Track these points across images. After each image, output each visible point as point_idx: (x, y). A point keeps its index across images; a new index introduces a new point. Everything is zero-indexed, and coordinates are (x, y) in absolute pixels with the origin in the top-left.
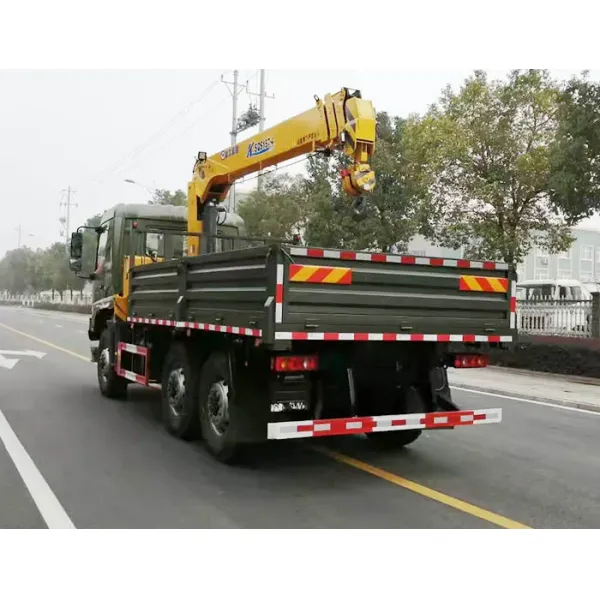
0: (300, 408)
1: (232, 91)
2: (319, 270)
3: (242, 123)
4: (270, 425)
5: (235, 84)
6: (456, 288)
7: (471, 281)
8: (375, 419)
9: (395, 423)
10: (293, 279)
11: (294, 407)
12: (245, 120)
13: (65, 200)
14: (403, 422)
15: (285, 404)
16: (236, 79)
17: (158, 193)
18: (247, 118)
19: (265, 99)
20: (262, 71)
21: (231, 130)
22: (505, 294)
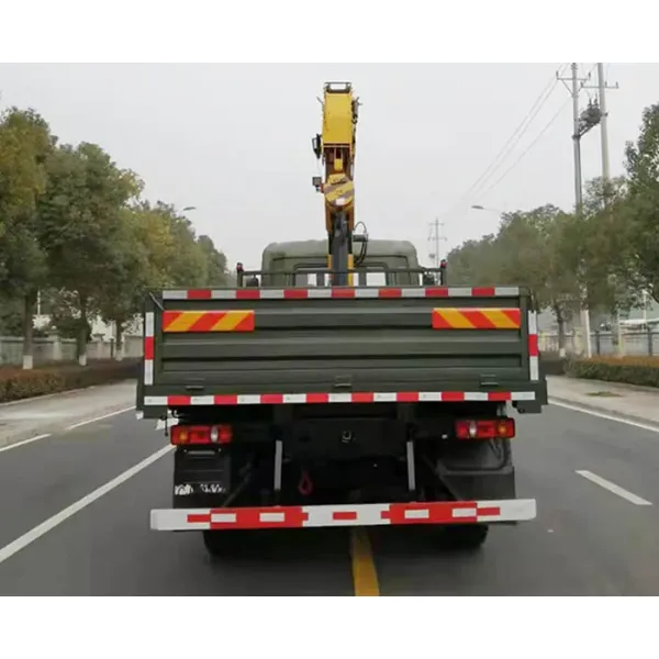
0: (214, 491)
1: (571, 88)
2: (205, 316)
3: (584, 123)
4: (153, 512)
5: (574, 78)
6: (428, 326)
7: (452, 315)
8: (305, 509)
9: (337, 516)
10: (167, 329)
11: (207, 490)
12: (585, 119)
13: (433, 235)
14: (352, 516)
15: (193, 486)
16: (574, 73)
17: (506, 216)
18: (587, 116)
19: (606, 90)
20: (600, 65)
21: (573, 133)
22: (519, 330)
